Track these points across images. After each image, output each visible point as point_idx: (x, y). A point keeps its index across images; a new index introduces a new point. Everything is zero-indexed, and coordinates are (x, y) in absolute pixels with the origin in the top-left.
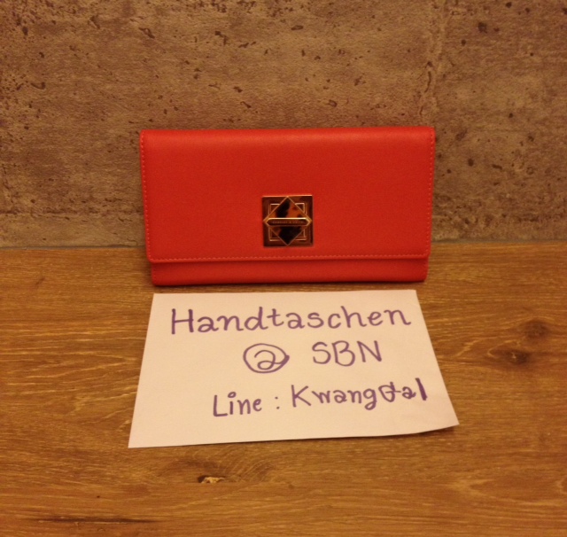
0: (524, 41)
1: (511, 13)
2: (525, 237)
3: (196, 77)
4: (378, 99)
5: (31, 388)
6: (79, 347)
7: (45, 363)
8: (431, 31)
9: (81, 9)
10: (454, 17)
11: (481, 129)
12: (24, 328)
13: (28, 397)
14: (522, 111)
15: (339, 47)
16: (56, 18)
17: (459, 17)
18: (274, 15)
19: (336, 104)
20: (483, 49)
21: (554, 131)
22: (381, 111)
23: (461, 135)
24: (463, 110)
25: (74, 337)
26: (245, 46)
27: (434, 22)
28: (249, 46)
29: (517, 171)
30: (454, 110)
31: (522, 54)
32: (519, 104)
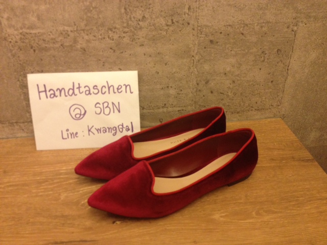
0: (228, 46)
1: (222, 36)
2: (235, 119)
3: (103, 65)
4: (174, 70)
5: (42, 192)
6: (61, 174)
7: (47, 181)
8: (192, 44)
9: (57, 42)
10: (201, 39)
11: (215, 80)
12: (38, 168)
13: (41, 196)
14: (230, 72)
15: (158, 52)
16: (47, 45)
17: (202, 39)
18: (132, 41)
19: (158, 73)
20: (213, 50)
21: (242, 79)
22: (176, 75)
23: (207, 82)
24: (207, 73)
25: (58, 170)
26: (122, 53)
27: (193, 41)
28: (124, 53)
29: (230, 94)
30: (203, 73)
31: (228, 51)
32: (228, 69)
